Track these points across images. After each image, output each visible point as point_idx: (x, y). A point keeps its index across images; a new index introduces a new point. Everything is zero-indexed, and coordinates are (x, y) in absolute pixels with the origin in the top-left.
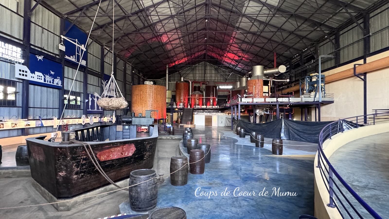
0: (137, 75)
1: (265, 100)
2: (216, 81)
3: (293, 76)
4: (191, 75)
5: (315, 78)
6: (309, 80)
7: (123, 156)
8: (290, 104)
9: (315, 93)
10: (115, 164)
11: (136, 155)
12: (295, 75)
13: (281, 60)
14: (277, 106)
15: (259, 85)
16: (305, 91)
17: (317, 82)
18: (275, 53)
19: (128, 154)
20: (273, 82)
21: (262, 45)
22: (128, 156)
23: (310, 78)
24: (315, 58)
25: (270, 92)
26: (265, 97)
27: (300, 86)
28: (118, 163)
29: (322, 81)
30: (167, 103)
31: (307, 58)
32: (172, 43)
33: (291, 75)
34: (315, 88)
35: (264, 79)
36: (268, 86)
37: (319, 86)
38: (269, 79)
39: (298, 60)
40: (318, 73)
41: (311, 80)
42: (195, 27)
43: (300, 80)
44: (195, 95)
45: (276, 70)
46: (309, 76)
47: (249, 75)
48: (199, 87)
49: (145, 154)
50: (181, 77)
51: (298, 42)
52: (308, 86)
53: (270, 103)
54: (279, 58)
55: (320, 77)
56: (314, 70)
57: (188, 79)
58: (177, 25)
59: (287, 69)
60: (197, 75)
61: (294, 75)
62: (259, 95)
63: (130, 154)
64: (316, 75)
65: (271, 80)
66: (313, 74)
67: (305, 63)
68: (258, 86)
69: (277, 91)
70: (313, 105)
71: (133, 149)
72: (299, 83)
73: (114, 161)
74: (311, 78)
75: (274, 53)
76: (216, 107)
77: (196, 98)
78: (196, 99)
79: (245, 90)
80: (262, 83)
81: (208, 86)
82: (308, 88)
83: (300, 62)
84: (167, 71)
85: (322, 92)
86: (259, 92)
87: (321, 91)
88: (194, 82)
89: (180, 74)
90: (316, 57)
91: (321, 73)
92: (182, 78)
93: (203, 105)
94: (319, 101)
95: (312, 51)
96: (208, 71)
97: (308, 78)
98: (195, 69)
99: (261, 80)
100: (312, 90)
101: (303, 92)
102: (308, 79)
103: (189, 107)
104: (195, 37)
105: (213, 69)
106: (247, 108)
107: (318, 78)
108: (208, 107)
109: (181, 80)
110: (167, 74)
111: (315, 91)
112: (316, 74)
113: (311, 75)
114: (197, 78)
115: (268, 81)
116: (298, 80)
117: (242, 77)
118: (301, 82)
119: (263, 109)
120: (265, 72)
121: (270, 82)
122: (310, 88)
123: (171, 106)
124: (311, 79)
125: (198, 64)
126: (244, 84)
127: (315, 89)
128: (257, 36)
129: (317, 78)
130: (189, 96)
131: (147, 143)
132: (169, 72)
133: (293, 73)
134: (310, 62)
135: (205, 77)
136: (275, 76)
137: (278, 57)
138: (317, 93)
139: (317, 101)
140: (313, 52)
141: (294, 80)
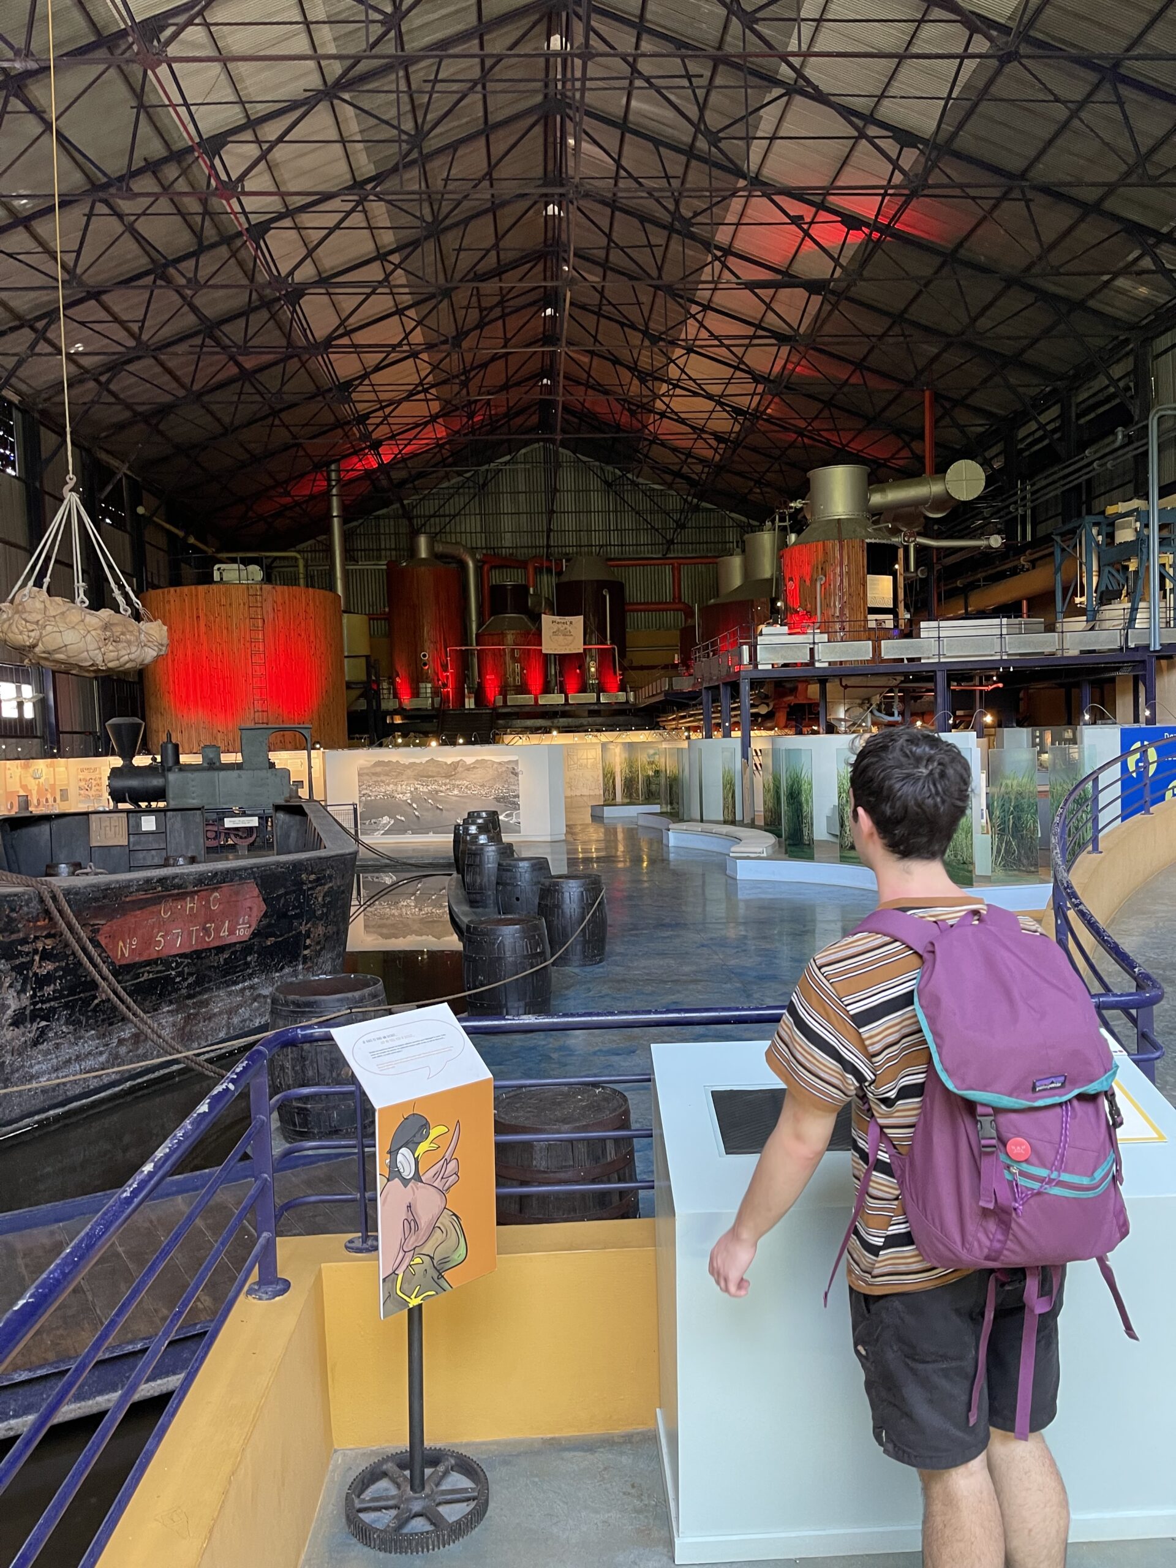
0: (163, 528)
1: (876, 649)
2: (614, 552)
3: (1024, 517)
4: (472, 524)
5: (1127, 526)
6: (1100, 538)
7: (211, 941)
8: (1006, 669)
9: (1129, 605)
10: (178, 980)
11: (267, 938)
12: (1033, 509)
13: (962, 428)
14: (941, 679)
15: (845, 569)
16: (1082, 595)
17: (1139, 546)
18: (927, 393)
19: (232, 932)
20: (921, 550)
21: (857, 351)
22: (233, 939)
23: (1105, 529)
24: (1132, 417)
25: (901, 606)
26: (877, 636)
27: (1058, 570)
28: (190, 974)
29: (1163, 541)
30: (349, 686)
31: (1092, 415)
32: (360, 338)
33: (1011, 509)
34: (1131, 577)
35: (873, 541)
36: (894, 574)
37: (1148, 568)
38: (895, 540)
39: (1049, 428)
40: (1146, 496)
41: (1111, 536)
42: (488, 251)
43: (1058, 539)
44: (503, 635)
45: (936, 488)
46: (1099, 518)
47: (790, 515)
48: (521, 591)
49: (308, 932)
50: (414, 533)
51: (1047, 332)
52: (1095, 567)
53: (906, 666)
54: (947, 421)
55: (1155, 524)
56: (1130, 482)
57: (457, 543)
58: (388, 239)
59: (989, 481)
60: (507, 523)
61: (1029, 512)
62: (846, 625)
63: (243, 932)
64: (1136, 510)
65: (909, 541)
66: (1122, 507)
67: (1083, 446)
68: (841, 575)
69: (939, 600)
70: (1118, 669)
71: (255, 910)
72: (1052, 554)
73: (173, 965)
74: (1110, 527)
75: (923, 391)
76: (621, 697)
77: (507, 648)
78: (508, 658)
79: (774, 601)
80: (862, 559)
81: (570, 584)
82: (1095, 580)
83: (1059, 439)
84: (335, 502)
85: (1165, 597)
86: (847, 612)
87: (1158, 593)
88: (492, 560)
89: (410, 519)
90: (1136, 413)
91: (1161, 497)
92: (423, 541)
93: (547, 690)
94: (1148, 647)
95: (1120, 379)
96: (566, 501)
97: (1095, 524)
98: (491, 487)
99: (857, 543)
100: (1116, 587)
101: (1072, 600)
102: (1094, 531)
103: (470, 703)
104: (486, 303)
105: (595, 483)
106: (785, 695)
107: (1147, 526)
108: (575, 698)
109: (413, 550)
110: (336, 520)
111: (1128, 594)
112: (1136, 503)
113: (1111, 510)
114: (508, 541)
115: (894, 548)
116: (1048, 539)
117: (753, 530)
118: (1063, 550)
119: (869, 699)
120: (876, 499)
121: (901, 552)
122: (1105, 581)
123: (369, 703)
124: (1109, 530)
125: (508, 458)
126: (767, 570)
127: (1131, 583)
128: (833, 299)
129: (1138, 524)
130: (464, 639)
131: (313, 877)
132: (344, 508)
133: (1024, 498)
134: (1111, 438)
135: (549, 530)
136: (926, 518)
137: (942, 417)
138: (1142, 605)
139: (1137, 648)
140: (1121, 384)
141: (1029, 538)
